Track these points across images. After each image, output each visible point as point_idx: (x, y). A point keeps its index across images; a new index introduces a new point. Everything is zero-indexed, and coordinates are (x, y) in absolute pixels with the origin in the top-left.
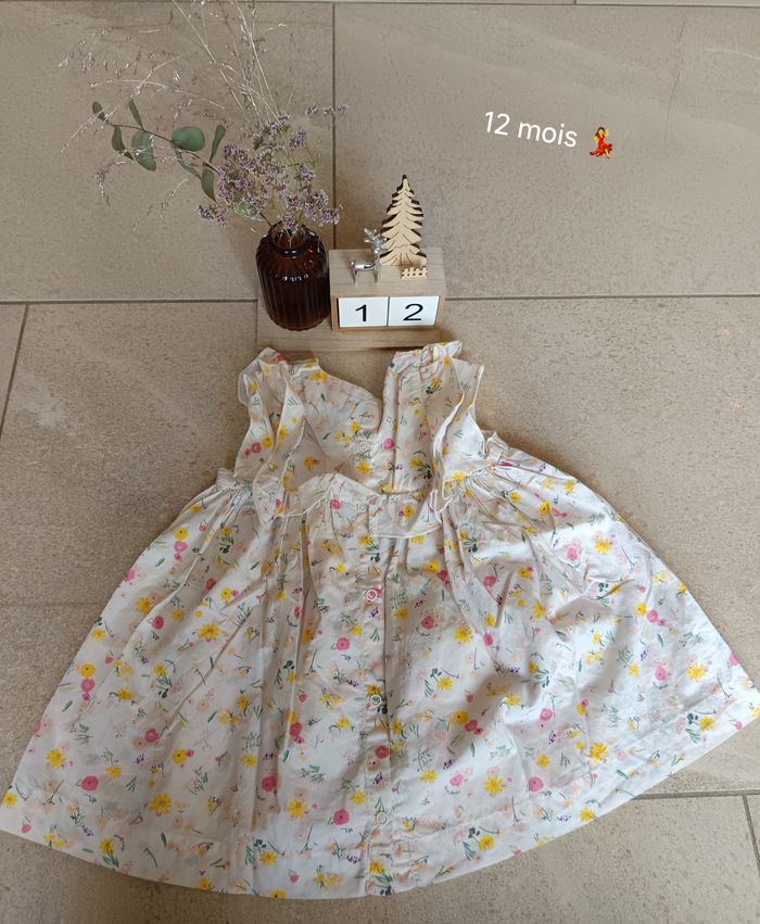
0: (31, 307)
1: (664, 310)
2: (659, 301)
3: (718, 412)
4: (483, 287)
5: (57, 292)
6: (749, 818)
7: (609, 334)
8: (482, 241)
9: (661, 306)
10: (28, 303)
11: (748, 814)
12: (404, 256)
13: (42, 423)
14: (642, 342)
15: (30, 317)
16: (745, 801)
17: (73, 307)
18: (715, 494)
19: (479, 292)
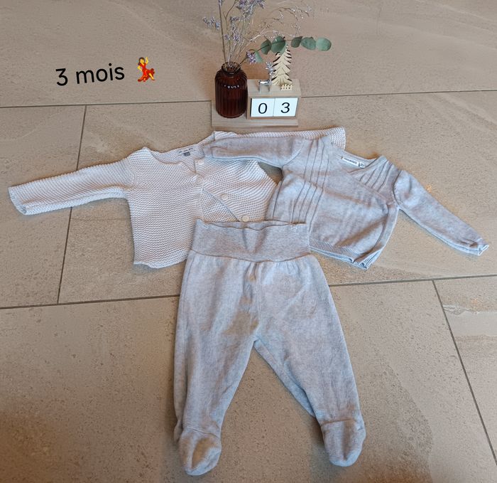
0: (88, 107)
1: (382, 99)
2: (379, 96)
5: (100, 100)
6: (436, 289)
10: (86, 105)
11: (435, 287)
13: (98, 151)
16: (433, 282)
17: (107, 106)
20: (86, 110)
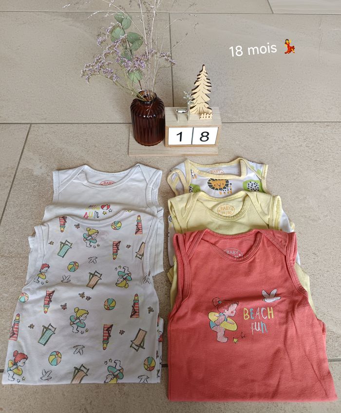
0: (33, 125)
5: (45, 119)
7: (305, 137)
9: (327, 125)
13: (35, 173)
15: (32, 129)
17: (52, 125)
20: (30, 128)
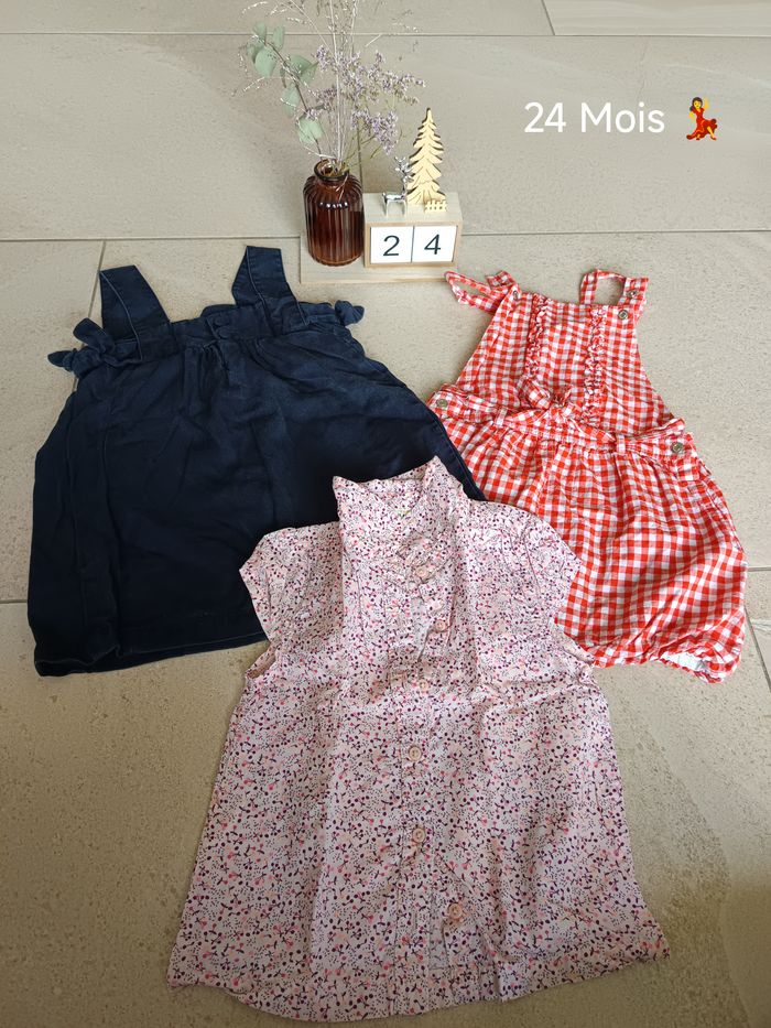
0: (108, 243)
1: (642, 242)
2: (637, 235)
3: (691, 310)
4: (489, 227)
5: (129, 232)
7: (598, 258)
8: (487, 195)
9: (639, 238)
10: (105, 240)
12: (427, 195)
14: (625, 263)
15: (107, 250)
18: (693, 366)
19: (486, 231)
20: (104, 248)
